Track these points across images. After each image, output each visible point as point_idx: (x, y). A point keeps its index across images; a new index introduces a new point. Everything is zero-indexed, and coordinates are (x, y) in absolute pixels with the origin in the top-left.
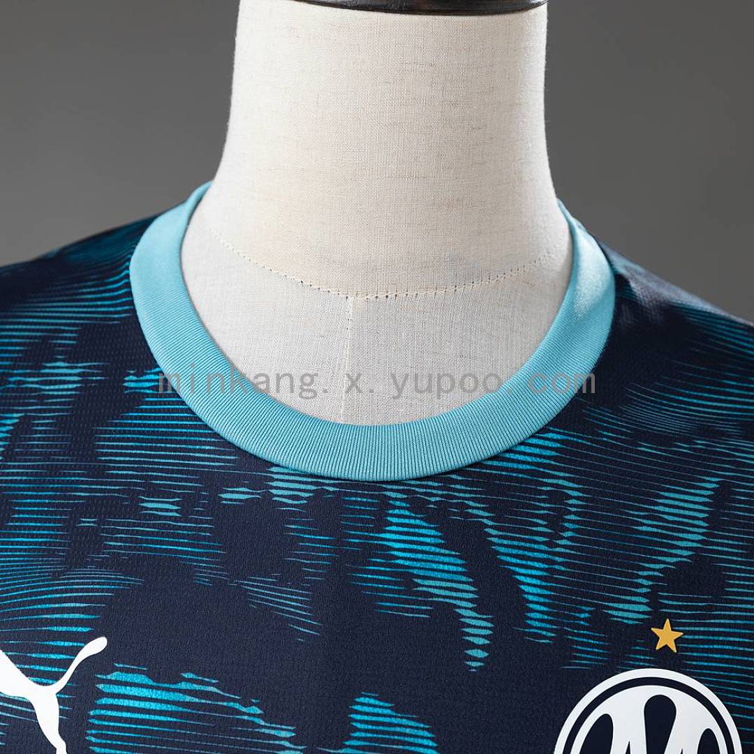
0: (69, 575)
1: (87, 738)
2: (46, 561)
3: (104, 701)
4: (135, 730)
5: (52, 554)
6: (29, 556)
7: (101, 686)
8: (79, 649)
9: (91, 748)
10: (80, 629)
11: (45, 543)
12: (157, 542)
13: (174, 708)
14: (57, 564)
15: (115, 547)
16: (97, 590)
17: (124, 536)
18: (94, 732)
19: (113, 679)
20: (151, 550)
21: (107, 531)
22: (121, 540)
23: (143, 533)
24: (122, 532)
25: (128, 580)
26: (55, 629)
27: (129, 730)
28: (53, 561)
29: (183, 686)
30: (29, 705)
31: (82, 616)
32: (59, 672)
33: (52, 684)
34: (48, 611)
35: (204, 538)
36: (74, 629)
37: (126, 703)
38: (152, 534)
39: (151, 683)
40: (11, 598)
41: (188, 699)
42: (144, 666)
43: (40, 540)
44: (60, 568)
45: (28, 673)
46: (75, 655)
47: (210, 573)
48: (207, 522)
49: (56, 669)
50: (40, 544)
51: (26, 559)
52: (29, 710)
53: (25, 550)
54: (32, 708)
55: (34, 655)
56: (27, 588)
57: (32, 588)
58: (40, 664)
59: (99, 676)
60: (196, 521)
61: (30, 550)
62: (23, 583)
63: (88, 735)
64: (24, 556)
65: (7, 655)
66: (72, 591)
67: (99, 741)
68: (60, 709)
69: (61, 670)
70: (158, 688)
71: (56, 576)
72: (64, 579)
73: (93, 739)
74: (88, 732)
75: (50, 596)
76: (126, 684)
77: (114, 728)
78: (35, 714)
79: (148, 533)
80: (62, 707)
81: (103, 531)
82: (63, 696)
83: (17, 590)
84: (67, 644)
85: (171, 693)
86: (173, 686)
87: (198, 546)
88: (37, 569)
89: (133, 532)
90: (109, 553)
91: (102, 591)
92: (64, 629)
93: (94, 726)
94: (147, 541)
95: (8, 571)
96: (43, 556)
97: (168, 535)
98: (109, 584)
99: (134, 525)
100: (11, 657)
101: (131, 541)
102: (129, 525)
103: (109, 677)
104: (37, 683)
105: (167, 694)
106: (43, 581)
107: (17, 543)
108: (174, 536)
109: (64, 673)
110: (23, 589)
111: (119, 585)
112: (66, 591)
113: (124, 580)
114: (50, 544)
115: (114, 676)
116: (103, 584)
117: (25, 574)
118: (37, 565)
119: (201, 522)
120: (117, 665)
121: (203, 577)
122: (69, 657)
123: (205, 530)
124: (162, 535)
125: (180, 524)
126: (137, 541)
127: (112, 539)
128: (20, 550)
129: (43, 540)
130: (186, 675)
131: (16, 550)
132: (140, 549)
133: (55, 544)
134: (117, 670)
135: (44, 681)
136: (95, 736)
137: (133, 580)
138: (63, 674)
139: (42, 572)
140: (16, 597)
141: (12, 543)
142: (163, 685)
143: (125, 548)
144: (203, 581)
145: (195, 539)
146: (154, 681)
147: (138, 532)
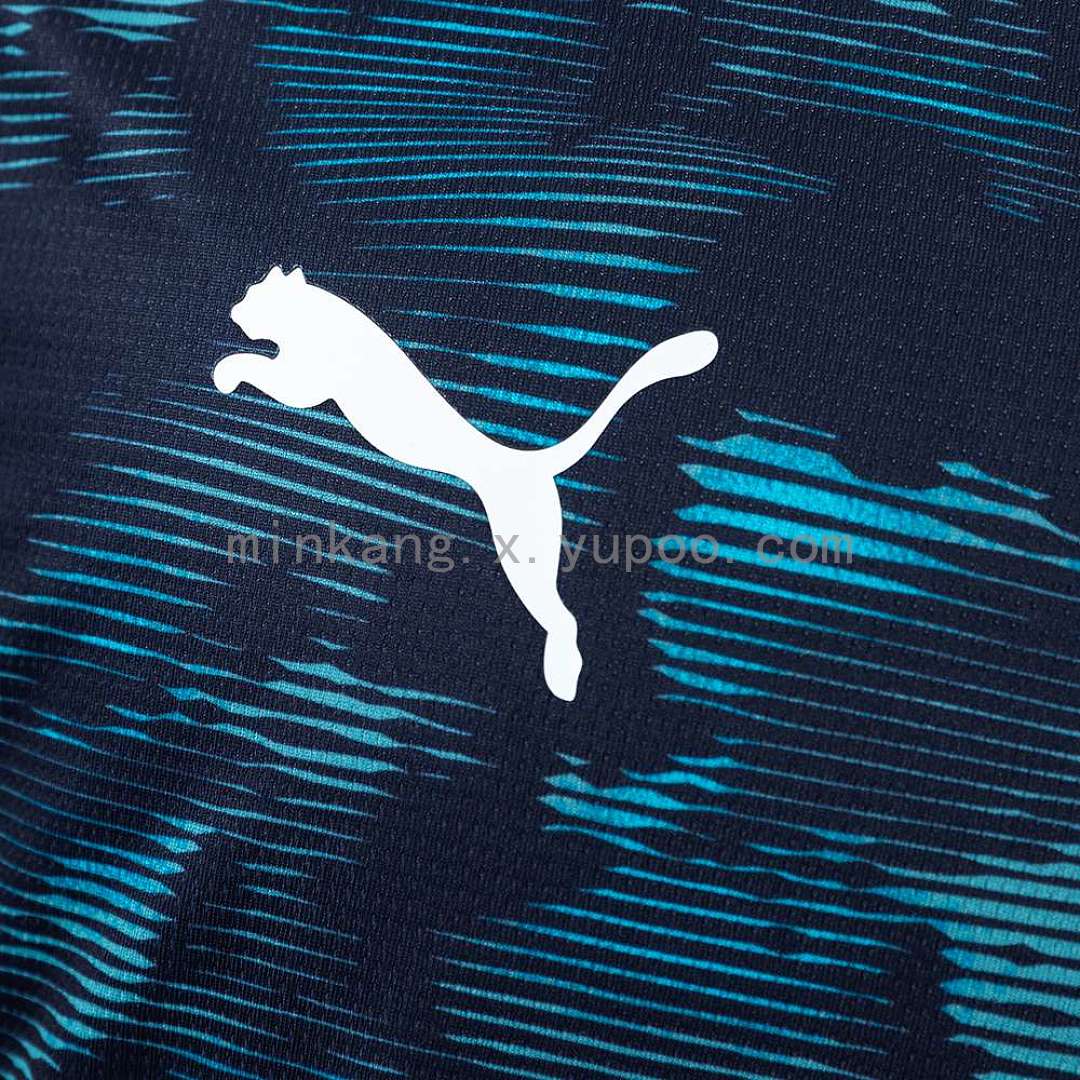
0: (602, 142)
1: (643, 613)
2: (531, 95)
3: (700, 513)
4: (789, 608)
5: (551, 76)
6: (476, 76)
7: (694, 470)
8: (632, 357)
9: (653, 641)
10: (635, 300)
11: (529, 46)
12: (872, 81)
13: (911, 557)
14: (568, 109)
15: (745, 80)
16: (692, 196)
17: (773, 51)
18: (664, 597)
19: (733, 453)
20: (855, 99)
21: (722, 31)
22: (763, 61)
23: (830, 50)
24: (769, 39)
25: (785, 177)
26: (559, 290)
27: (772, 604)
28: (553, 97)
29: (943, 496)
30: (471, 499)
31: (643, 264)
32: (565, 416)
33: (541, 447)
34: (536, 237)
35: (1022, 87)
36: (619, 298)
37: (769, 526)
38: (861, 55)
39: (847, 477)
40: (422, 187)
41: (955, 535)
42: (828, 428)
43: (513, 34)
44: (573, 120)
45: (469, 407)
46: (620, 372)
47: (1038, 188)
48: (1027, 40)
49: (559, 407)
50: (514, 44)
51: (468, 82)
52: (468, 513)
53: (466, 58)
54: (480, 508)
55: (489, 359)
56: (474, 166)
57: (491, 166)
58: (508, 387)
59: (690, 441)
60: (993, 35)
61: (481, 59)
62: (457, 150)
63: (648, 604)
64: (463, 74)
65: (405, 350)
66: (611, 188)
67: (678, 625)
68: (565, 521)
69: (574, 410)
70: (865, 495)
71: (563, 140)
72: (587, 153)
73: (662, 619)
74: (647, 595)
75: (543, 196)
76: (770, 472)
77: (725, 595)
78: (487, 525)
79: (845, 53)
80: (571, 517)
81: (708, 29)
82: (576, 485)
83: (441, 167)
84: (593, 338)
85: (906, 514)
86: (913, 495)
87: (1005, 108)
88: (502, 114)
89: (801, 44)
90: (725, 95)
91: (707, 197)
92: (586, 294)
93: (665, 582)
94: (844, 75)
95: (412, 111)
96: (522, 82)
97: (908, 65)
98: (726, 182)
99: (804, 24)
100: (415, 356)
101: (796, 67)
102: (787, 21)
103: (720, 446)
104: (495, 437)
105: (894, 516)
106: (525, 150)
107: (441, 35)
108: (924, 68)
109: (582, 420)
110: (457, 166)
111: (757, 187)
112: (595, 187)
113: (776, 176)
114: (544, 49)
115: (735, 445)
116: (708, 179)
117: (465, 124)
118: (504, 104)
119: (1011, 38)
120: (744, 415)
121: (1016, 195)
122: (598, 376)
123: (1023, 63)
124: (891, 62)
125: (946, 38)
126: (813, 70)
127: (734, 57)
128: (451, 56)
129: (523, 35)
130: (954, 469)
131: (436, 54)
132: (823, 93)
133: (559, 50)
134: (744, 431)
135: (520, 435)
136: (667, 609)
137: (800, 179)
138: (580, 421)
139: (517, 126)
140: (436, 186)
141: (426, 34)
142: (883, 489)
143: (775, 86)
144: (1013, 207)
145: (993, 85)
146: (855, 472)
147: (814, 46)
